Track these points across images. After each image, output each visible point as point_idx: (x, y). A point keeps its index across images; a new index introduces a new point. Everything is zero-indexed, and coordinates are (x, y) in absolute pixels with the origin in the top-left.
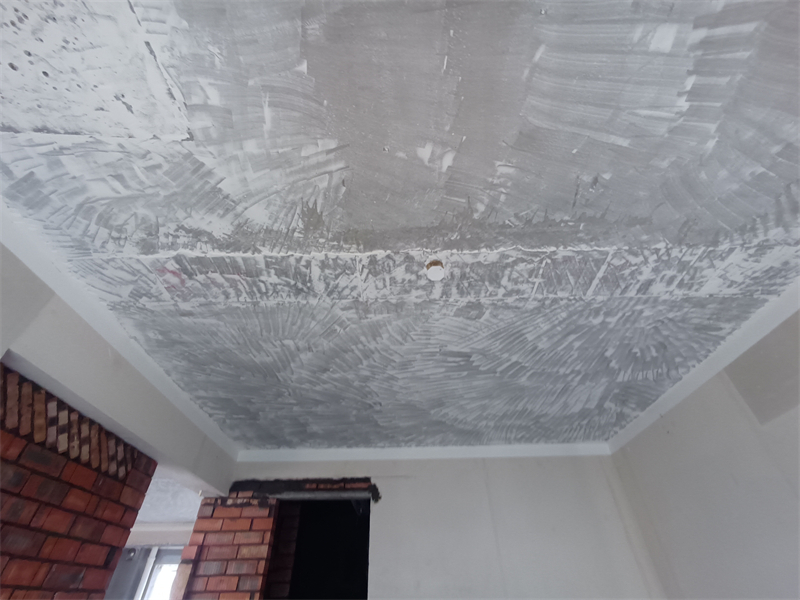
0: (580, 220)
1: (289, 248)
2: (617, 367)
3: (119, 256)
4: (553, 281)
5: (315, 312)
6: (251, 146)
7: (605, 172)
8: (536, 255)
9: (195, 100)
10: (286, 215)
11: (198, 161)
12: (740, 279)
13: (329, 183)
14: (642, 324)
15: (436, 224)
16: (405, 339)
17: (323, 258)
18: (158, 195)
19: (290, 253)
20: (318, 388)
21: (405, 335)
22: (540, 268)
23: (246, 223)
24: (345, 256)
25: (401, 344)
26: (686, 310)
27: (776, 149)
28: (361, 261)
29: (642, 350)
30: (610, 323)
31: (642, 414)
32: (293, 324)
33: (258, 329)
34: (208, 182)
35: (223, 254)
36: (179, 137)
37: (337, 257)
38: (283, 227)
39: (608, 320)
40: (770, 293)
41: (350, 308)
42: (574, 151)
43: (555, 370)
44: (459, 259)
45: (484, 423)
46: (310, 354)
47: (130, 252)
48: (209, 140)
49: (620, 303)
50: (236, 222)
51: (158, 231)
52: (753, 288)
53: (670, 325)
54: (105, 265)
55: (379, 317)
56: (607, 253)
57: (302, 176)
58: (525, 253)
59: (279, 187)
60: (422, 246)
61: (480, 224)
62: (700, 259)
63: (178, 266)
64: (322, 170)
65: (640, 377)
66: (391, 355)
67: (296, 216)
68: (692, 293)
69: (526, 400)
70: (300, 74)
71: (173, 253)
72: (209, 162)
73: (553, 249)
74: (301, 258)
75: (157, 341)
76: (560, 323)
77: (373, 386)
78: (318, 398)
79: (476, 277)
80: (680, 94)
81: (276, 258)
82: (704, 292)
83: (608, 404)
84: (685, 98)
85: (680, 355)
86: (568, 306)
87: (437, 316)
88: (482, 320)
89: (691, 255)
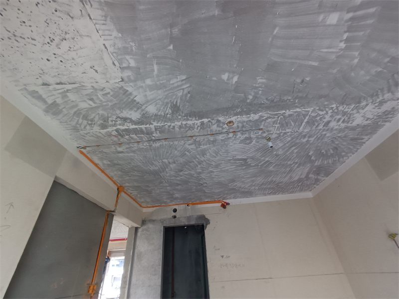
0: (296, 98)
1: (165, 122)
2: (314, 159)
3: (92, 131)
4: (284, 124)
5: (177, 147)
6: (149, 82)
7: (307, 77)
8: (276, 115)
9: (124, 65)
10: (164, 108)
11: (125, 89)
12: (371, 117)
13: (183, 93)
14: (326, 140)
15: (230, 106)
16: (217, 155)
17: (180, 124)
18: (108, 105)
19: (166, 124)
20: (178, 178)
21: (217, 153)
22: (278, 120)
23: (146, 113)
24: (190, 122)
25: (215, 157)
26: (346, 132)
27: (387, 60)
28: (197, 124)
29: (326, 151)
30: (311, 141)
31: (326, 178)
32: (167, 153)
33: (152, 156)
34: (130, 98)
35: (137, 127)
36: (117, 81)
37: (187, 123)
38: (163, 113)
39: (310, 139)
40: (386, 122)
41: (193, 144)
42: (293, 70)
43: (286, 163)
44: (241, 120)
45: (253, 188)
46: (174, 165)
47: (96, 129)
48: (130, 81)
49: (315, 132)
50: (142, 113)
51: (108, 120)
52: (379, 120)
53: (339, 139)
54: (86, 135)
55: (205, 147)
56: (309, 111)
57: (171, 91)
58: (271, 114)
59: (161, 97)
60: (224, 115)
61: (250, 104)
62: (352, 110)
63: (117, 133)
64: (179, 88)
65: (325, 163)
66: (211, 162)
67: (168, 108)
68: (349, 125)
69: (272, 177)
70: (170, 50)
71: (115, 128)
72: (130, 89)
73: (284, 111)
74: (171, 125)
75: (108, 165)
76: (288, 142)
77: (203, 176)
78: (179, 183)
79: (249, 126)
80: (341, 41)
81: (160, 126)
82: (355, 124)
83: (311, 176)
84: (343, 43)
85: (344, 152)
86: (291, 135)
87: (231, 144)
88: (251, 144)
89: (348, 108)
